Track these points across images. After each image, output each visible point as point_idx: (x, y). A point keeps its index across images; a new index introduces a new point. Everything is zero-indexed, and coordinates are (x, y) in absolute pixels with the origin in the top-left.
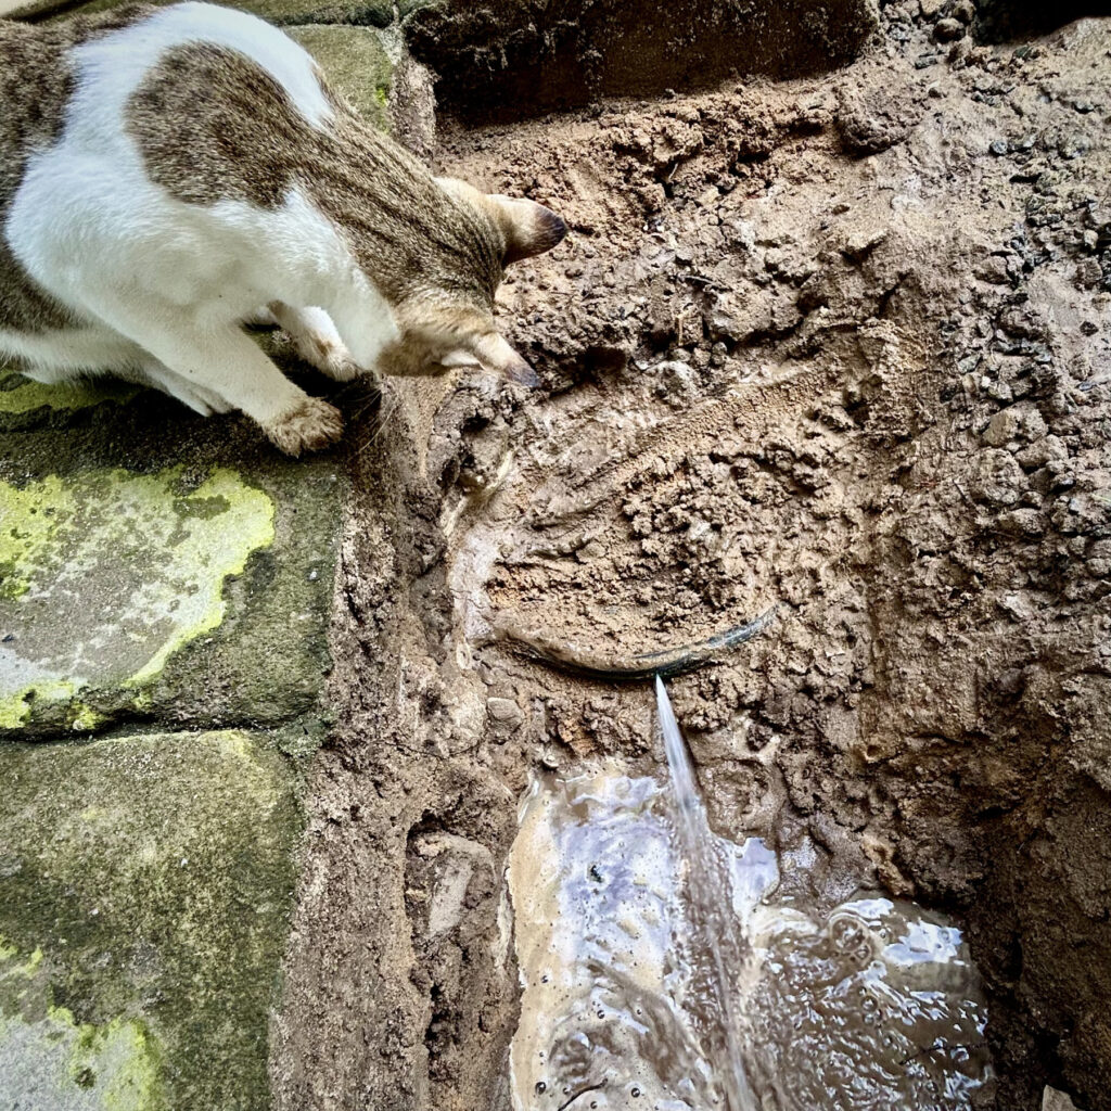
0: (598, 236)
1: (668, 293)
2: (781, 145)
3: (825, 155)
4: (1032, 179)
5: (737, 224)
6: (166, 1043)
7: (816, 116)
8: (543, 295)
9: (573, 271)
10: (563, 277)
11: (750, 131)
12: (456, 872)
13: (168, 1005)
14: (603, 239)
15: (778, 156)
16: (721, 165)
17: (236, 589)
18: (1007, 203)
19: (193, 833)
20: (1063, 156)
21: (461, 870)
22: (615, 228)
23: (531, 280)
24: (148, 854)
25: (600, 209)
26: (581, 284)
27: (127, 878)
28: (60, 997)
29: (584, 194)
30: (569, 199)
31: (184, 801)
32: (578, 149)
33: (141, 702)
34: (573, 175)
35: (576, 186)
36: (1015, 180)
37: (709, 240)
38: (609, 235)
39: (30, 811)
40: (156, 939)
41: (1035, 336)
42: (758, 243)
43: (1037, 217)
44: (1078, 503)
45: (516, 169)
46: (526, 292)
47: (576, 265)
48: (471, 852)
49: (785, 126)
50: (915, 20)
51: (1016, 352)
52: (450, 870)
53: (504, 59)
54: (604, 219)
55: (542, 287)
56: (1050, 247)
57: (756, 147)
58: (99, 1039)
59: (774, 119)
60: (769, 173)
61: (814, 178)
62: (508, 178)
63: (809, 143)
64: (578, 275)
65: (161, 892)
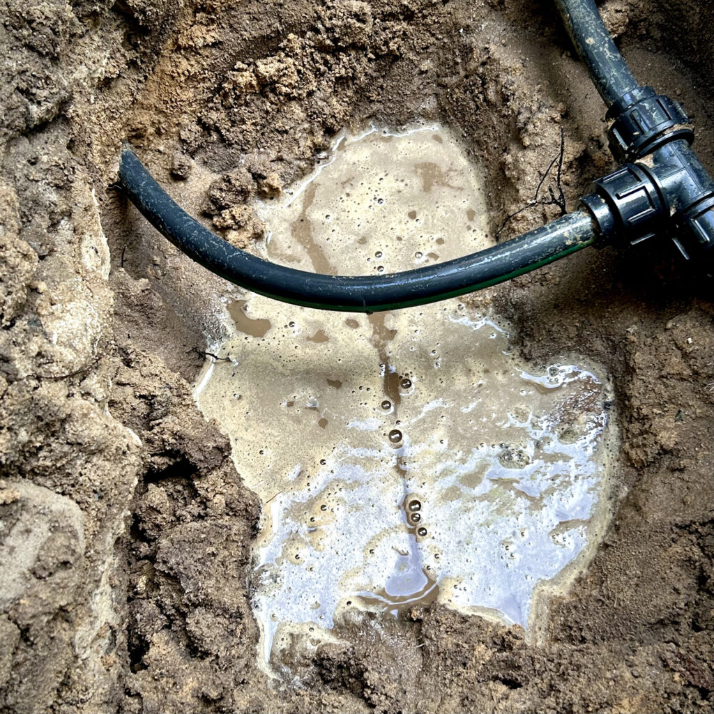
12: (28, 531)
21: (36, 530)
48: (53, 508)
52: (20, 526)
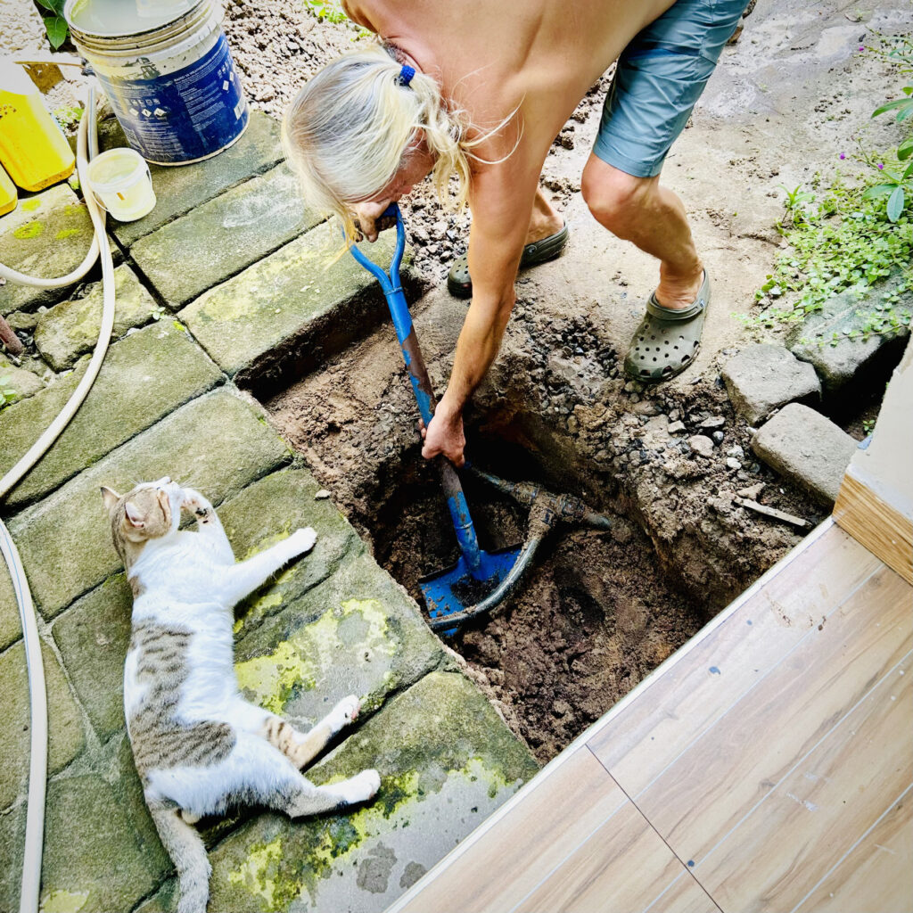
0: (357, 421)
1: (404, 431)
4: (523, 317)
6: (487, 755)
8: (352, 461)
9: (356, 443)
10: (353, 448)
13: (479, 748)
14: (360, 422)
17: (391, 634)
18: (519, 330)
19: (445, 706)
20: (529, 304)
22: (362, 414)
23: (340, 457)
24: (437, 720)
25: (349, 409)
26: (362, 447)
27: (438, 729)
28: (447, 769)
29: (340, 406)
30: (335, 412)
31: (434, 700)
32: (326, 388)
33: (392, 686)
34: (332, 401)
35: (335, 404)
36: (516, 320)
37: (405, 398)
38: (360, 419)
39: (387, 737)
40: (460, 737)
41: (563, 384)
43: (535, 334)
44: (617, 442)
45: (305, 412)
46: (342, 464)
47: (355, 441)
50: (429, 256)
51: (560, 393)
53: (280, 370)
54: (354, 412)
55: (349, 458)
56: (547, 345)
58: (468, 769)
62: (305, 418)
64: (359, 443)
65: (450, 726)
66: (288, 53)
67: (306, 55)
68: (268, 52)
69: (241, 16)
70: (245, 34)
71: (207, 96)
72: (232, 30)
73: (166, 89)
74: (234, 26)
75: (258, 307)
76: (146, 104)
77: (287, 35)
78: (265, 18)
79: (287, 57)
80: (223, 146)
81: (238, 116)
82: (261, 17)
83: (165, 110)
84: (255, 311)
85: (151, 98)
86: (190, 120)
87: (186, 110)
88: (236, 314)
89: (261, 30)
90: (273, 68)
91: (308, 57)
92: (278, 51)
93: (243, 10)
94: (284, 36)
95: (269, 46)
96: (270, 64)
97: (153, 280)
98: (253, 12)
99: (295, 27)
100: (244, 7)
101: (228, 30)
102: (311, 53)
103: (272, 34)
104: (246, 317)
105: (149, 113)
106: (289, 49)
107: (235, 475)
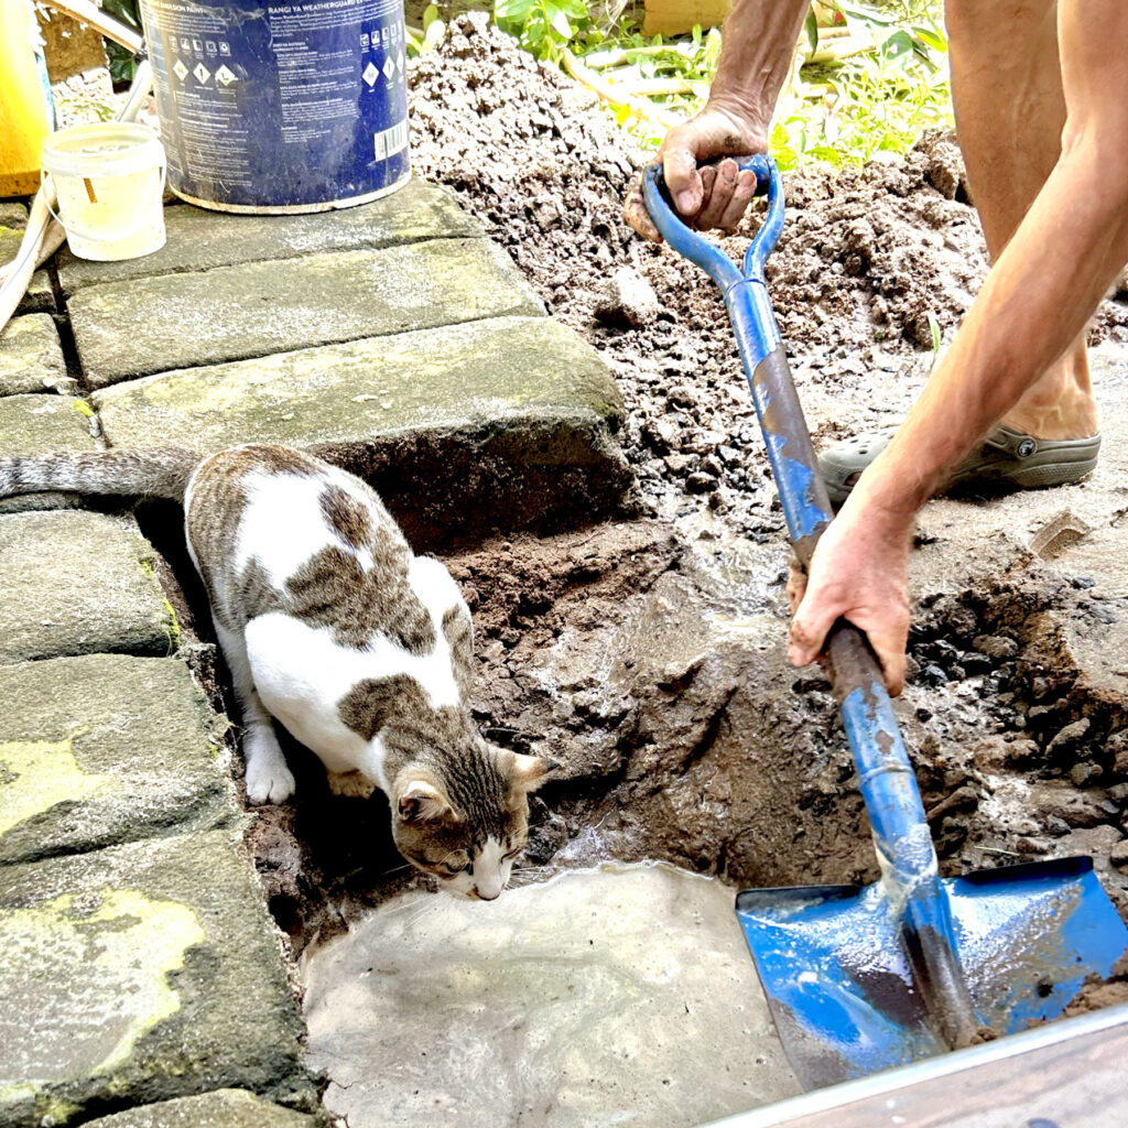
2: (561, 596)
3: (610, 600)
5: (532, 674)
7: (594, 564)
11: (528, 583)
15: (560, 606)
16: (502, 618)
17: (183, 981)
33: (116, 1086)
37: (503, 693)
42: (562, 689)
49: (563, 576)
50: (664, 476)
57: (536, 599)
59: (550, 571)
60: (555, 623)
61: (605, 623)
63: (590, 591)
66: (529, 130)
67: (560, 143)
68: (491, 120)
69: (463, 55)
70: (460, 84)
71: (325, 73)
72: (439, 75)
73: (249, 24)
74: (444, 68)
75: (254, 404)
76: (204, 51)
77: (537, 102)
78: (506, 65)
79: (523, 136)
80: (332, 199)
81: (380, 156)
82: (500, 62)
83: (236, 73)
84: (243, 409)
85: (215, 38)
86: (279, 112)
87: (276, 85)
88: (203, 406)
89: (492, 84)
90: (490, 148)
91: (564, 148)
92: (511, 123)
93: (471, 43)
94: (530, 101)
95: (497, 113)
96: (487, 139)
97: (81, 338)
98: (489, 53)
99: (557, 91)
100: (474, 38)
101: (433, 72)
102: (571, 142)
103: (512, 94)
104: (220, 414)
105: (207, 74)
106: (531, 123)
107: (28, 631)
